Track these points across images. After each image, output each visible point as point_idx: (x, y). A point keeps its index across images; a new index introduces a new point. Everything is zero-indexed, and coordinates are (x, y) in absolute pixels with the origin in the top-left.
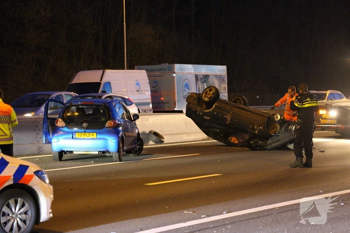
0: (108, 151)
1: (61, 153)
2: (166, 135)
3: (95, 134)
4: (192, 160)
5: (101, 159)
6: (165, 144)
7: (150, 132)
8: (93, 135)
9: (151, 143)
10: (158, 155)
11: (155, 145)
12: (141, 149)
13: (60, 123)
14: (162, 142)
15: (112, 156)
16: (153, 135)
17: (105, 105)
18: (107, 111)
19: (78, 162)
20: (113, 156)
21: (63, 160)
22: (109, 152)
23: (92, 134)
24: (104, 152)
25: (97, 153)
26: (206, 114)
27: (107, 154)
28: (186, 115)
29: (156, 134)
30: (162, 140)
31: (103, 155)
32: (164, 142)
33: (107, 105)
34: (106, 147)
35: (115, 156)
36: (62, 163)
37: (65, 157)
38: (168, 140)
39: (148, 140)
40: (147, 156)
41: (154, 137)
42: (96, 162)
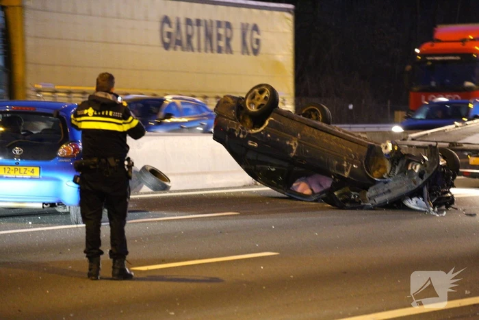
0: (60, 203)
2: (173, 174)
3: (37, 170)
4: (223, 223)
5: (47, 217)
6: (171, 192)
7: (144, 168)
8: (33, 171)
9: (145, 189)
10: (157, 213)
11: (152, 193)
14: (165, 188)
15: (68, 213)
16: (150, 173)
17: (58, 113)
18: (61, 125)
20: (72, 212)
22: (65, 206)
23: (31, 169)
24: (53, 205)
25: (40, 206)
26: (250, 137)
27: (60, 209)
29: (154, 172)
30: (167, 183)
31: (51, 211)
32: (171, 189)
33: (61, 113)
34: (58, 194)
38: (179, 185)
39: (140, 183)
40: (137, 214)
41: (152, 179)
42: (36, 224)
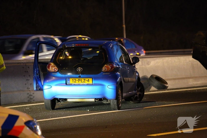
0: (105, 99)
1: (54, 101)
2: (170, 80)
3: (91, 80)
5: (98, 107)
6: (168, 90)
7: (152, 76)
8: (88, 81)
9: (153, 88)
10: (161, 102)
11: (157, 91)
12: (142, 96)
13: (52, 68)
14: (165, 88)
15: (109, 104)
16: (155, 79)
17: (101, 47)
18: (103, 53)
19: (73, 111)
20: (111, 103)
21: (57, 109)
22: (107, 100)
23: (87, 79)
24: (100, 99)
25: (93, 100)
27: (105, 102)
28: (193, 57)
29: (158, 79)
30: (166, 85)
31: (100, 103)
32: (168, 88)
33: (103, 47)
34: (103, 93)
35: (114, 103)
36: (55, 112)
37: (58, 105)
38: (172, 85)
39: (150, 85)
40: (149, 103)
41: (156, 83)
42: (92, 111)
